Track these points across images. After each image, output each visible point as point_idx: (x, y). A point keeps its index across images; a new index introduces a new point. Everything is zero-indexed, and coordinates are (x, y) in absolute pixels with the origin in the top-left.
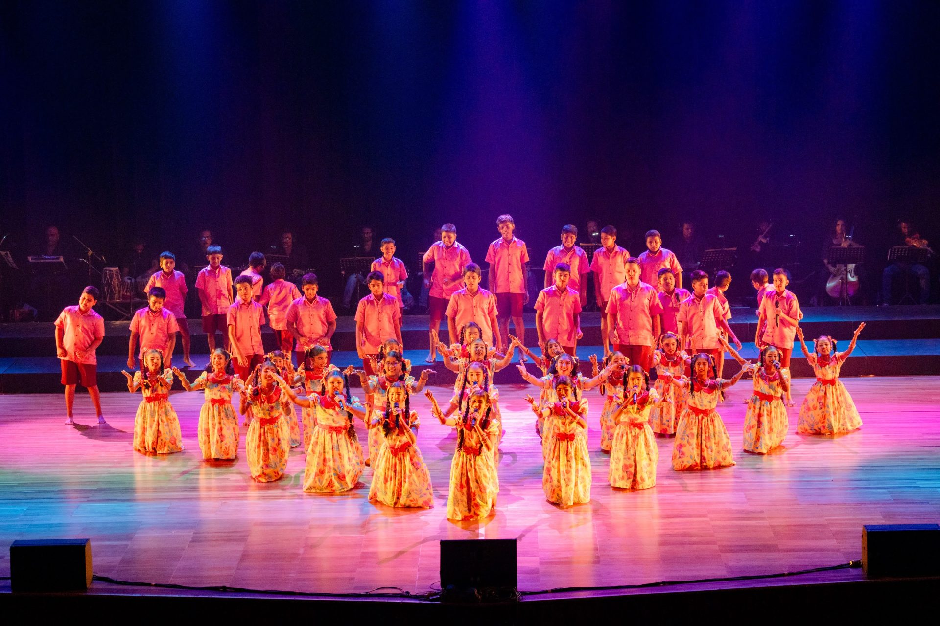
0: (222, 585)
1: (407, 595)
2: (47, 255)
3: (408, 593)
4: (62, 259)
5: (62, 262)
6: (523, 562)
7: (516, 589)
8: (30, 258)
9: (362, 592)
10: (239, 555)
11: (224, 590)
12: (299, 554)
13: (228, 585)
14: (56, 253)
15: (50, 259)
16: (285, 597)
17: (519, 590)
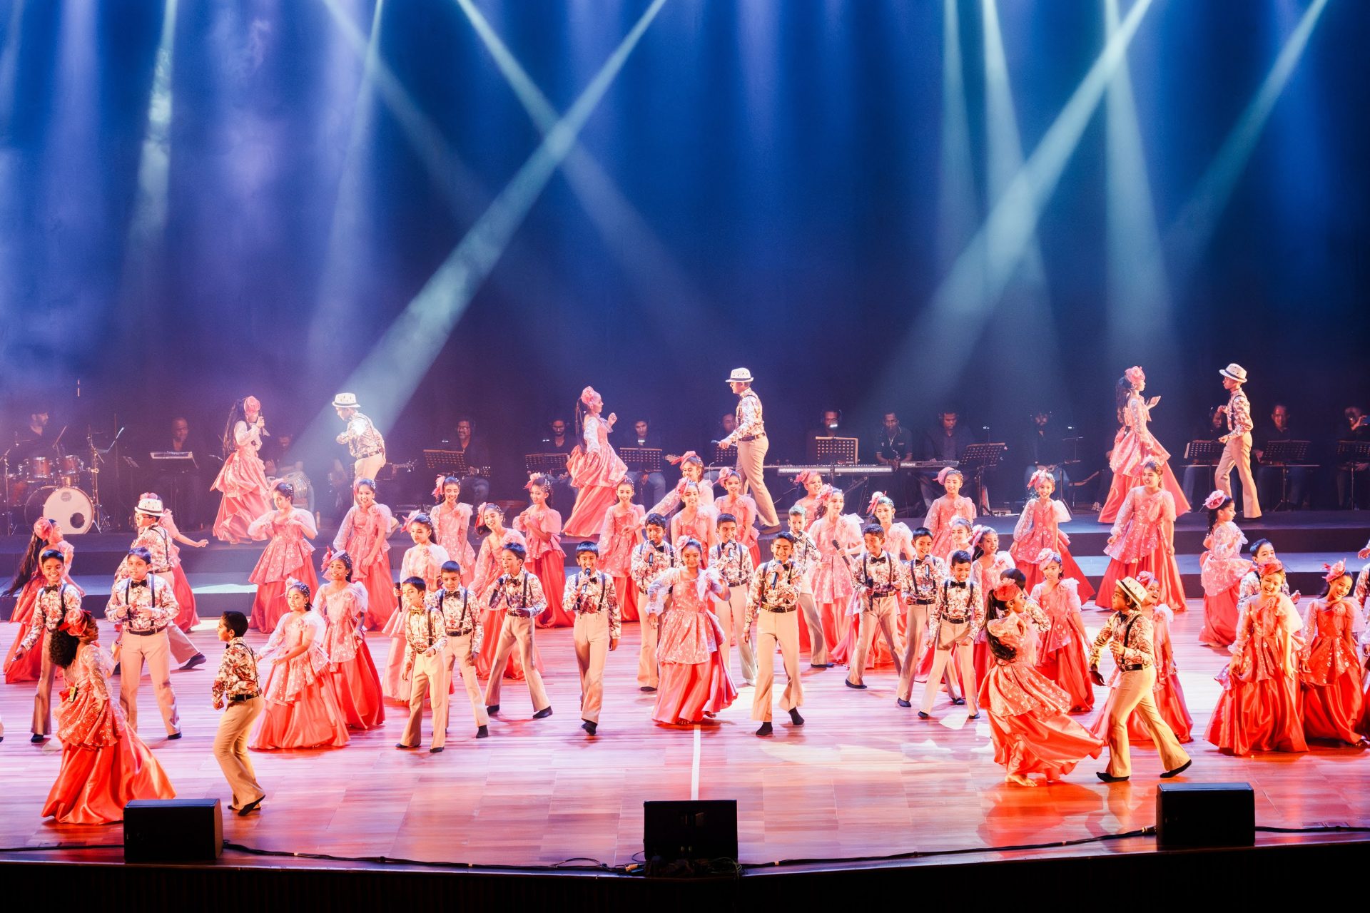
0: (379, 856)
1: (604, 868)
2: (174, 451)
3: (605, 865)
4: (190, 455)
5: (190, 460)
6: (746, 827)
7: (736, 861)
8: (153, 455)
9: (549, 864)
10: (401, 818)
11: (382, 861)
12: (474, 817)
13: (387, 856)
14: (185, 449)
15: (175, 455)
16: (456, 870)
17: (740, 862)
